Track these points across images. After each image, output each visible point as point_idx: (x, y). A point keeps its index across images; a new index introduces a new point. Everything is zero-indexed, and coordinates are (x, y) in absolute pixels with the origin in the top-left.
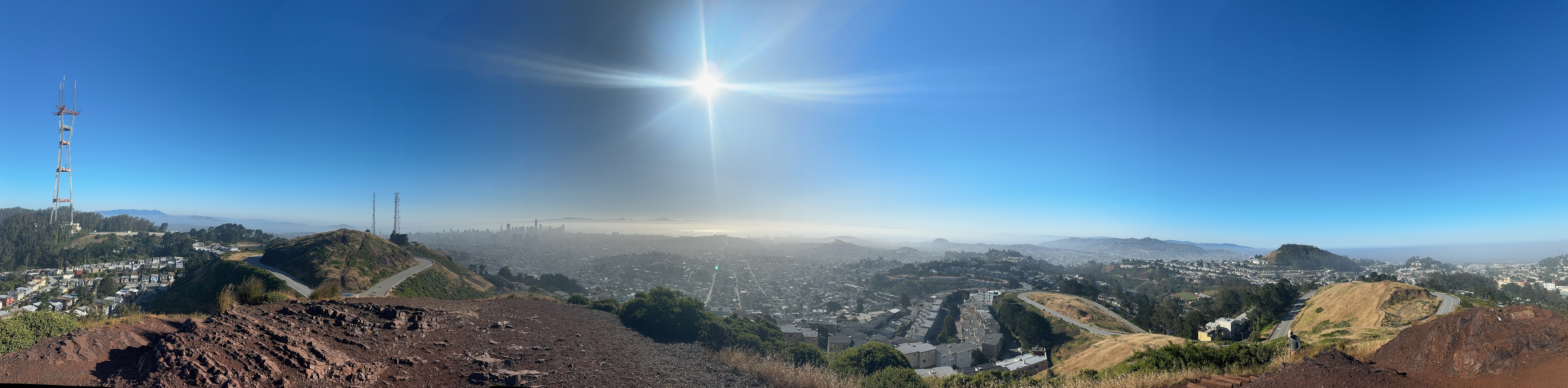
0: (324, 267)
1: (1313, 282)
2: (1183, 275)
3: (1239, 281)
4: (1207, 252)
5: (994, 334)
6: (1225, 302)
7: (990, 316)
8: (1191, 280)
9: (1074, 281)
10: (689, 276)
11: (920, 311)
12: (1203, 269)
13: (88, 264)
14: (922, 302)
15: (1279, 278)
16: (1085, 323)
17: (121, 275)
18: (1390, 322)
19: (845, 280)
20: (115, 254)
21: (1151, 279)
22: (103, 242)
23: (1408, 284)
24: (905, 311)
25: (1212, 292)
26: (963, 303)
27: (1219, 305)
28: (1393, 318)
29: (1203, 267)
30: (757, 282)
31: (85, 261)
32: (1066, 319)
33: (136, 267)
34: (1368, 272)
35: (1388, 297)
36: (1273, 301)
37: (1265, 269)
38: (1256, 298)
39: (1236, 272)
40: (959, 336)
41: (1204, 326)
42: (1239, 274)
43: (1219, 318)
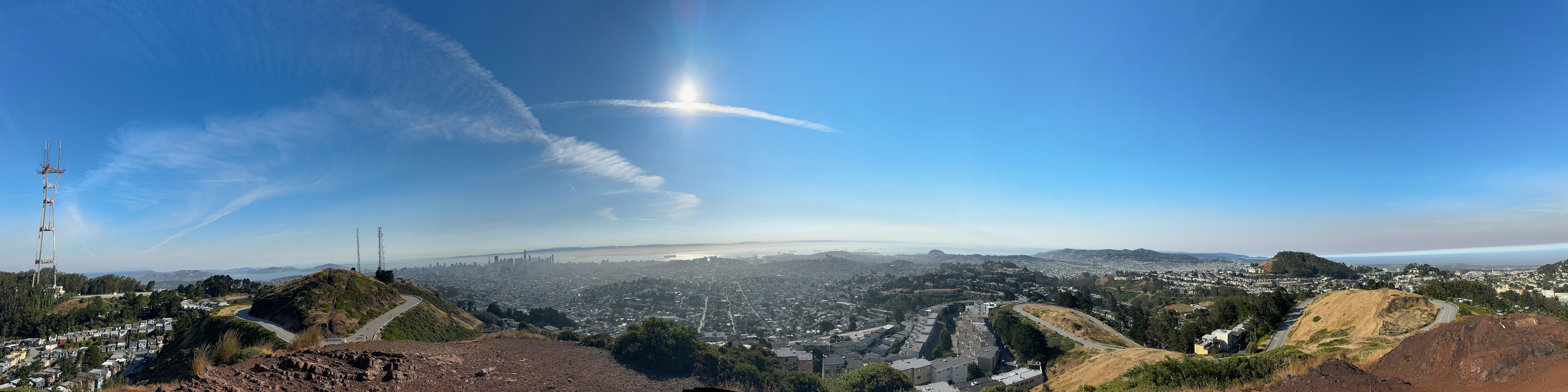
0: (312, 312)
1: (1310, 290)
2: (1178, 286)
3: (1235, 291)
4: (1202, 262)
5: (990, 347)
6: (1222, 313)
7: (985, 329)
8: (1186, 291)
9: (1068, 293)
10: (680, 302)
11: (915, 325)
12: (1198, 280)
13: (72, 331)
14: (917, 316)
15: (1276, 286)
16: (1079, 337)
17: (107, 342)
18: (1388, 331)
19: (837, 298)
20: (100, 319)
21: (1145, 291)
22: (88, 306)
23: (1406, 292)
24: (899, 326)
25: (1208, 303)
26: (959, 315)
27: (1215, 317)
28: (1391, 327)
29: (1198, 277)
30: (750, 305)
31: (69, 329)
32: (1061, 332)
33: (123, 332)
34: (1365, 280)
35: (1386, 306)
36: (1269, 310)
37: (1262, 277)
38: (1252, 308)
39: (1232, 281)
40: (955, 349)
41: (1201, 339)
42: (1235, 284)
43: (1215, 330)
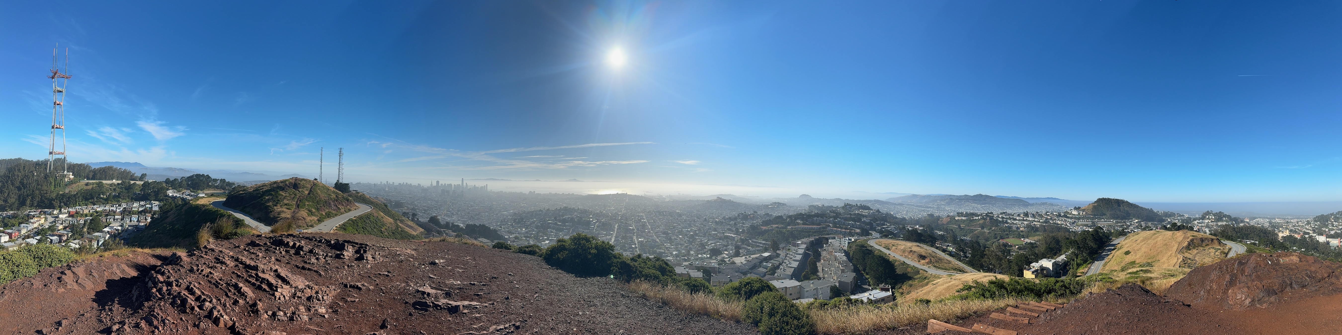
0: (278, 209)
1: (1123, 230)
2: (1011, 224)
3: (1060, 229)
4: (1032, 205)
5: (848, 272)
6: (1048, 245)
7: (845, 258)
8: (1018, 228)
9: (915, 231)
10: (595, 227)
11: (788, 254)
12: (1028, 219)
13: (80, 206)
14: (789, 246)
15: (1094, 225)
16: (924, 265)
17: (107, 215)
18: (1185, 264)
19: (724, 230)
20: (102, 198)
21: (983, 228)
22: (92, 188)
23: (1203, 234)
24: (775, 254)
25: (1036, 238)
26: (823, 247)
27: (1042, 250)
28: (1189, 261)
29: (1028, 217)
30: (652, 232)
31: (77, 204)
32: (908, 261)
33: (119, 209)
34: (1169, 223)
35: (1186, 244)
36: (1088, 244)
37: (1083, 218)
38: (1074, 242)
39: (1058, 221)
40: (820, 274)
41: (1029, 266)
42: (1060, 223)
43: (1042, 259)
